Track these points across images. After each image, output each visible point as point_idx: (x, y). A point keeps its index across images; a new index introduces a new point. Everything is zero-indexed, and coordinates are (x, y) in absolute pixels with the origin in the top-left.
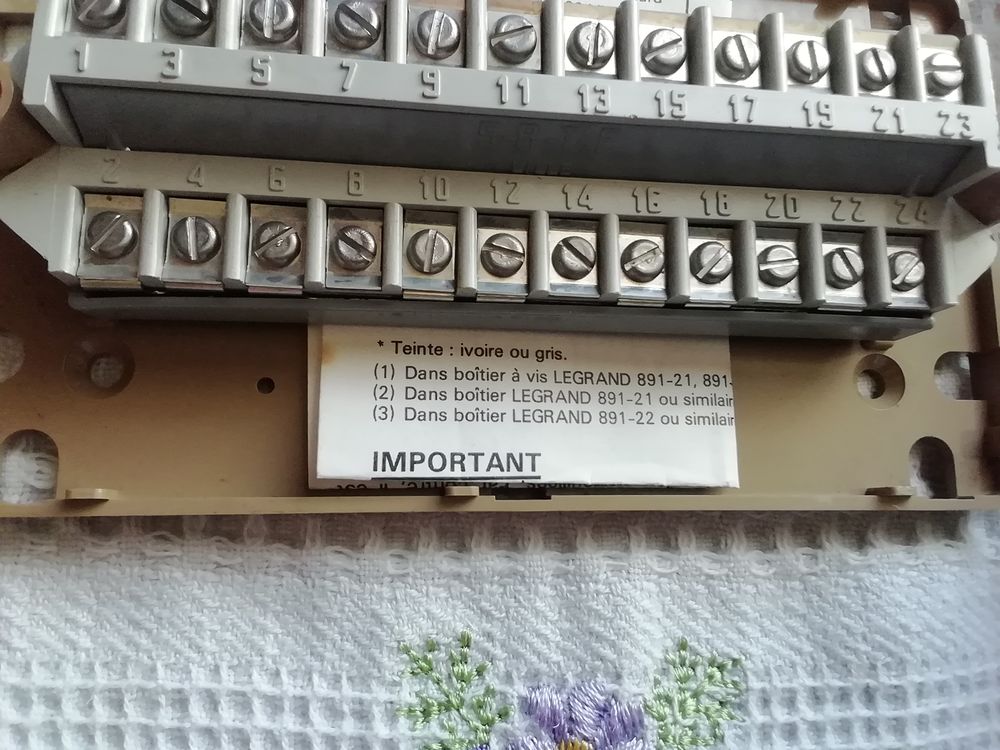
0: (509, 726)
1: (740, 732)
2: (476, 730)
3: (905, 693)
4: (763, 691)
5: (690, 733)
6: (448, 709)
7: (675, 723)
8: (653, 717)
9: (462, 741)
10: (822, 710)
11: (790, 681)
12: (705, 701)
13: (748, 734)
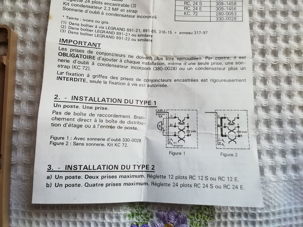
0: (153, 219)
1: (212, 223)
2: (145, 220)
3: (256, 215)
4: (219, 213)
5: (199, 223)
6: (138, 215)
7: (195, 220)
8: (189, 219)
9: (141, 223)
10: (234, 218)
11: (226, 210)
12: (203, 215)
13: (214, 224)
